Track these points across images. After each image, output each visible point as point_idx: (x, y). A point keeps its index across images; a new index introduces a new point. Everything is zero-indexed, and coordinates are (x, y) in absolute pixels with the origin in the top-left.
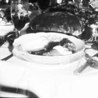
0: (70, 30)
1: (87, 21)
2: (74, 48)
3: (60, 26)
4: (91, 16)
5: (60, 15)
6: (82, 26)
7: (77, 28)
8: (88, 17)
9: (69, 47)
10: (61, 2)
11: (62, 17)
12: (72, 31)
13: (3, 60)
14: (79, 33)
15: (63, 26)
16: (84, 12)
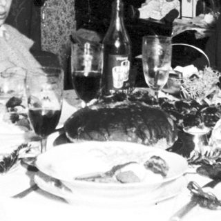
0: (149, 138)
1: (181, 121)
2: (165, 168)
3: (128, 130)
4: (189, 111)
5: (126, 107)
6: (173, 130)
7: (164, 132)
8: (183, 112)
9: (154, 166)
10: (121, 86)
11: (133, 110)
12: (154, 139)
13: (15, 197)
14: (168, 144)
15: (134, 129)
16: (173, 103)
